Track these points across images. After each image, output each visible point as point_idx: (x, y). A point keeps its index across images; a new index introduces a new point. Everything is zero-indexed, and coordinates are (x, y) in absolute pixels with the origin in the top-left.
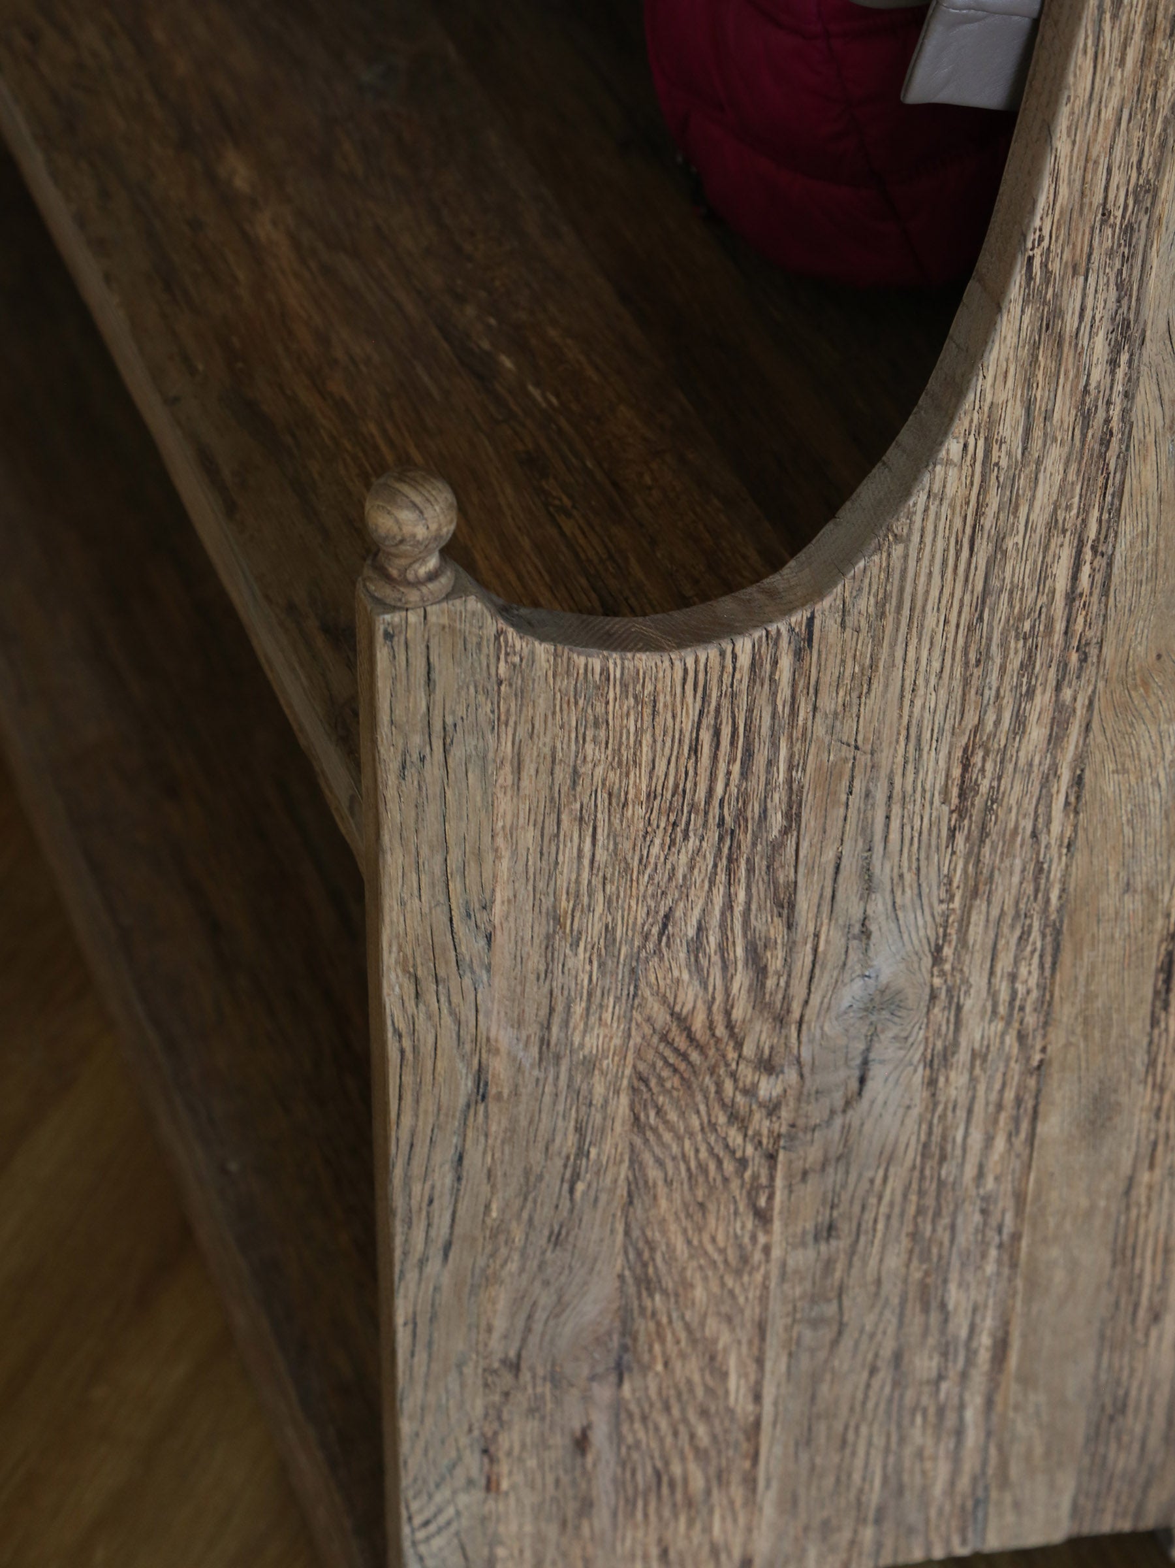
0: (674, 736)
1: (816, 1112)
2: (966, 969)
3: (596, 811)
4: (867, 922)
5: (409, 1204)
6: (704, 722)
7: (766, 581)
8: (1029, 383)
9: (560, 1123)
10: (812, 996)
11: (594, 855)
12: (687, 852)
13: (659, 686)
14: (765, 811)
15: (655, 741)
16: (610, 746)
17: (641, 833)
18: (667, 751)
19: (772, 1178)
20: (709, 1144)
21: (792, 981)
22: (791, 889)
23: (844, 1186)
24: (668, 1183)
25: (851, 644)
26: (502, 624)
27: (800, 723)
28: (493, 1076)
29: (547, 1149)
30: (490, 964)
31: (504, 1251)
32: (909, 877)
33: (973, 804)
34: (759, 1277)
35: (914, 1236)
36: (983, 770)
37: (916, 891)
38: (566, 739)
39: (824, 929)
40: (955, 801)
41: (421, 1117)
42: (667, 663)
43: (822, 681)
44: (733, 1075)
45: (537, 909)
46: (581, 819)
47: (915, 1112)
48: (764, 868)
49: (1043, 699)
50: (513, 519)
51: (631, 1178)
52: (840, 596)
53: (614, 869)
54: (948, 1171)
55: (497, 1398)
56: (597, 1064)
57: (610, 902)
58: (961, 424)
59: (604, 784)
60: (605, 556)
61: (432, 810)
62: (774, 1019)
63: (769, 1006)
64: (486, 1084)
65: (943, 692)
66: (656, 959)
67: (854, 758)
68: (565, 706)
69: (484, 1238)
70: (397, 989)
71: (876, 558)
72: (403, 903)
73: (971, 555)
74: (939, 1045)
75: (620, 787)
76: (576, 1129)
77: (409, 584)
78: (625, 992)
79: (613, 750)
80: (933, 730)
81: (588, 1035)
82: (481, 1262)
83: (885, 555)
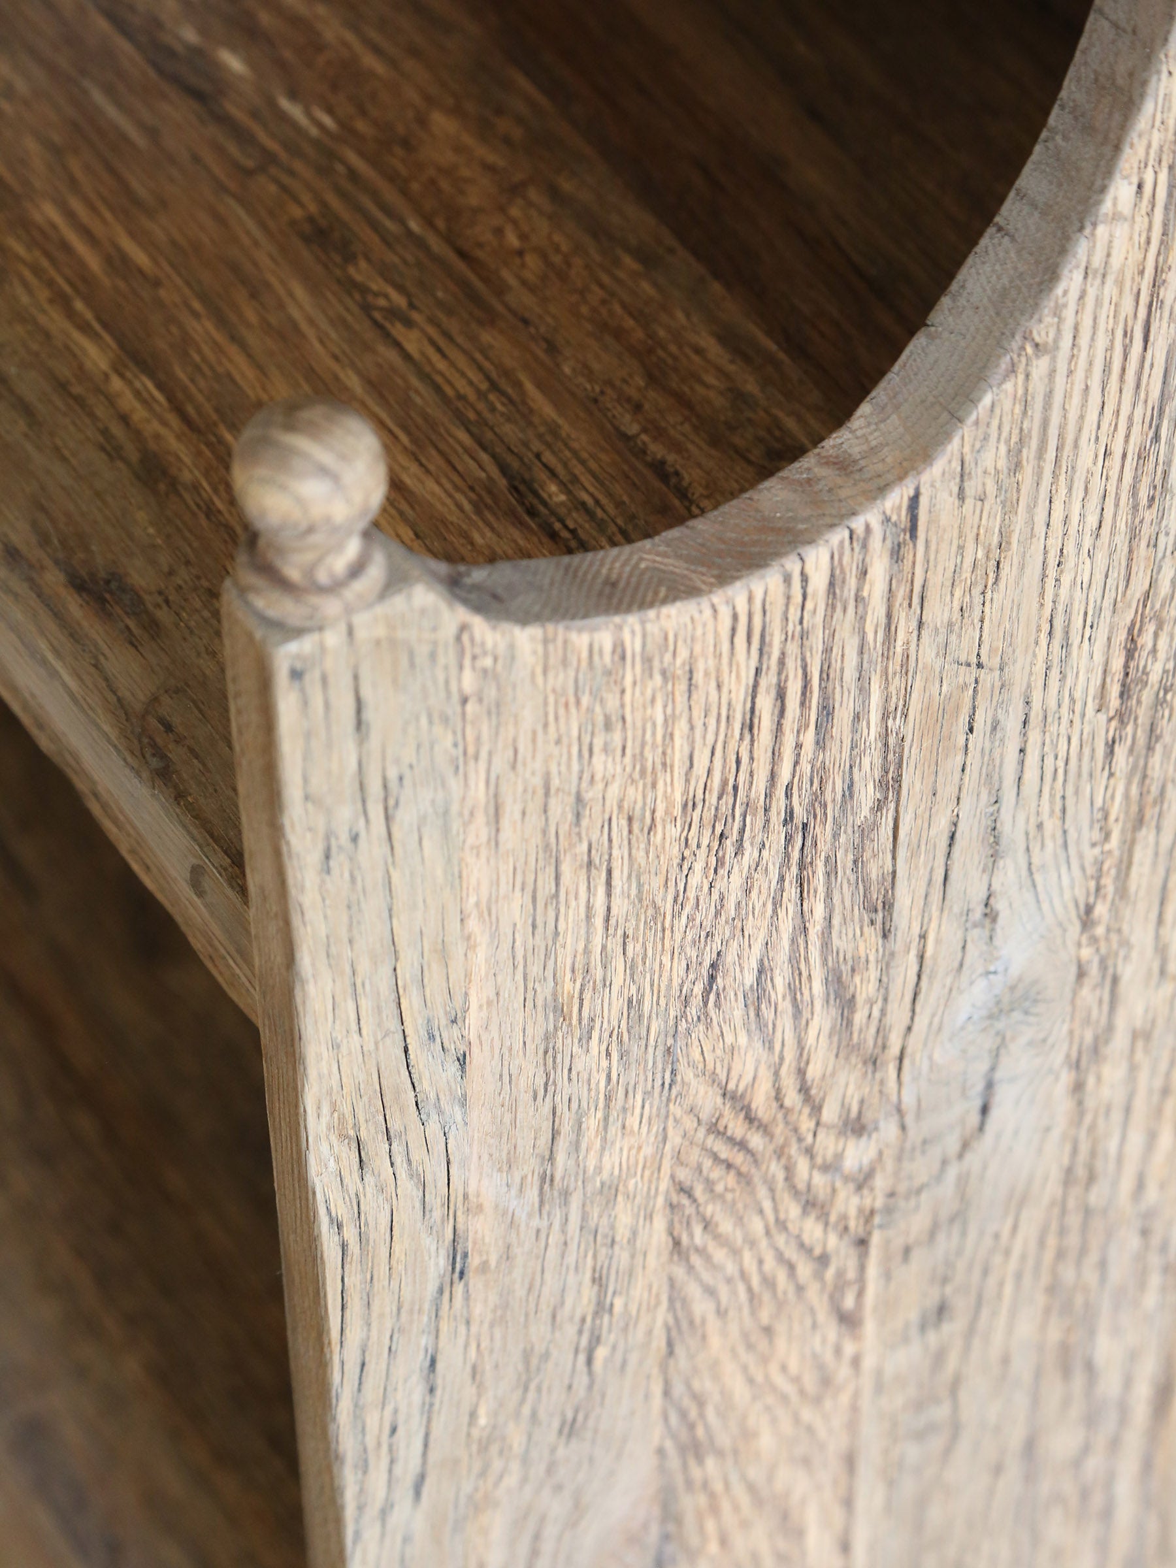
0: (719, 715)
1: (921, 1168)
2: (1125, 928)
3: (610, 848)
4: (992, 901)
5: (363, 1443)
6: (763, 682)
9: (572, 1279)
10: (917, 1019)
11: (609, 909)
12: (741, 871)
13: (698, 649)
14: (851, 786)
15: (692, 728)
16: (628, 751)
17: (676, 861)
18: (710, 738)
19: (862, 1268)
20: (777, 1250)
21: (889, 1008)
22: (888, 884)
23: (959, 1252)
24: (721, 1313)
25: (972, 520)
26: (462, 614)
27: (899, 650)
28: (475, 1243)
29: (554, 1317)
30: (465, 1096)
31: (497, 1465)
32: (1051, 825)
33: (1139, 702)
34: (845, 1399)
35: (1052, 1290)
36: (1154, 650)
37: (1060, 841)
38: (565, 757)
39: (934, 925)
40: (1114, 702)
41: (374, 1326)
42: (708, 612)
43: (930, 584)
44: (809, 1152)
45: (529, 1004)
46: (590, 863)
47: (1056, 1133)
48: (850, 864)
50: (321, 342)
51: (671, 1321)
52: (957, 456)
53: (638, 920)
54: (1096, 1197)
56: (621, 1188)
57: (633, 967)
58: (1134, 154)
59: (620, 807)
60: (484, 386)
61: (373, 907)
62: (865, 1063)
63: (856, 1048)
64: (465, 1255)
65: (1101, 557)
66: (701, 1027)
67: (977, 682)
68: (562, 711)
69: (470, 1456)
70: (332, 1164)
71: (1008, 386)
72: (335, 1046)
73: (1145, 349)
74: (1089, 1037)
75: (645, 804)
76: (594, 1280)
77: (322, 590)
78: (658, 1083)
79: (634, 756)
80: (1086, 613)
81: (607, 1153)
82: (467, 1487)
83: (1021, 377)
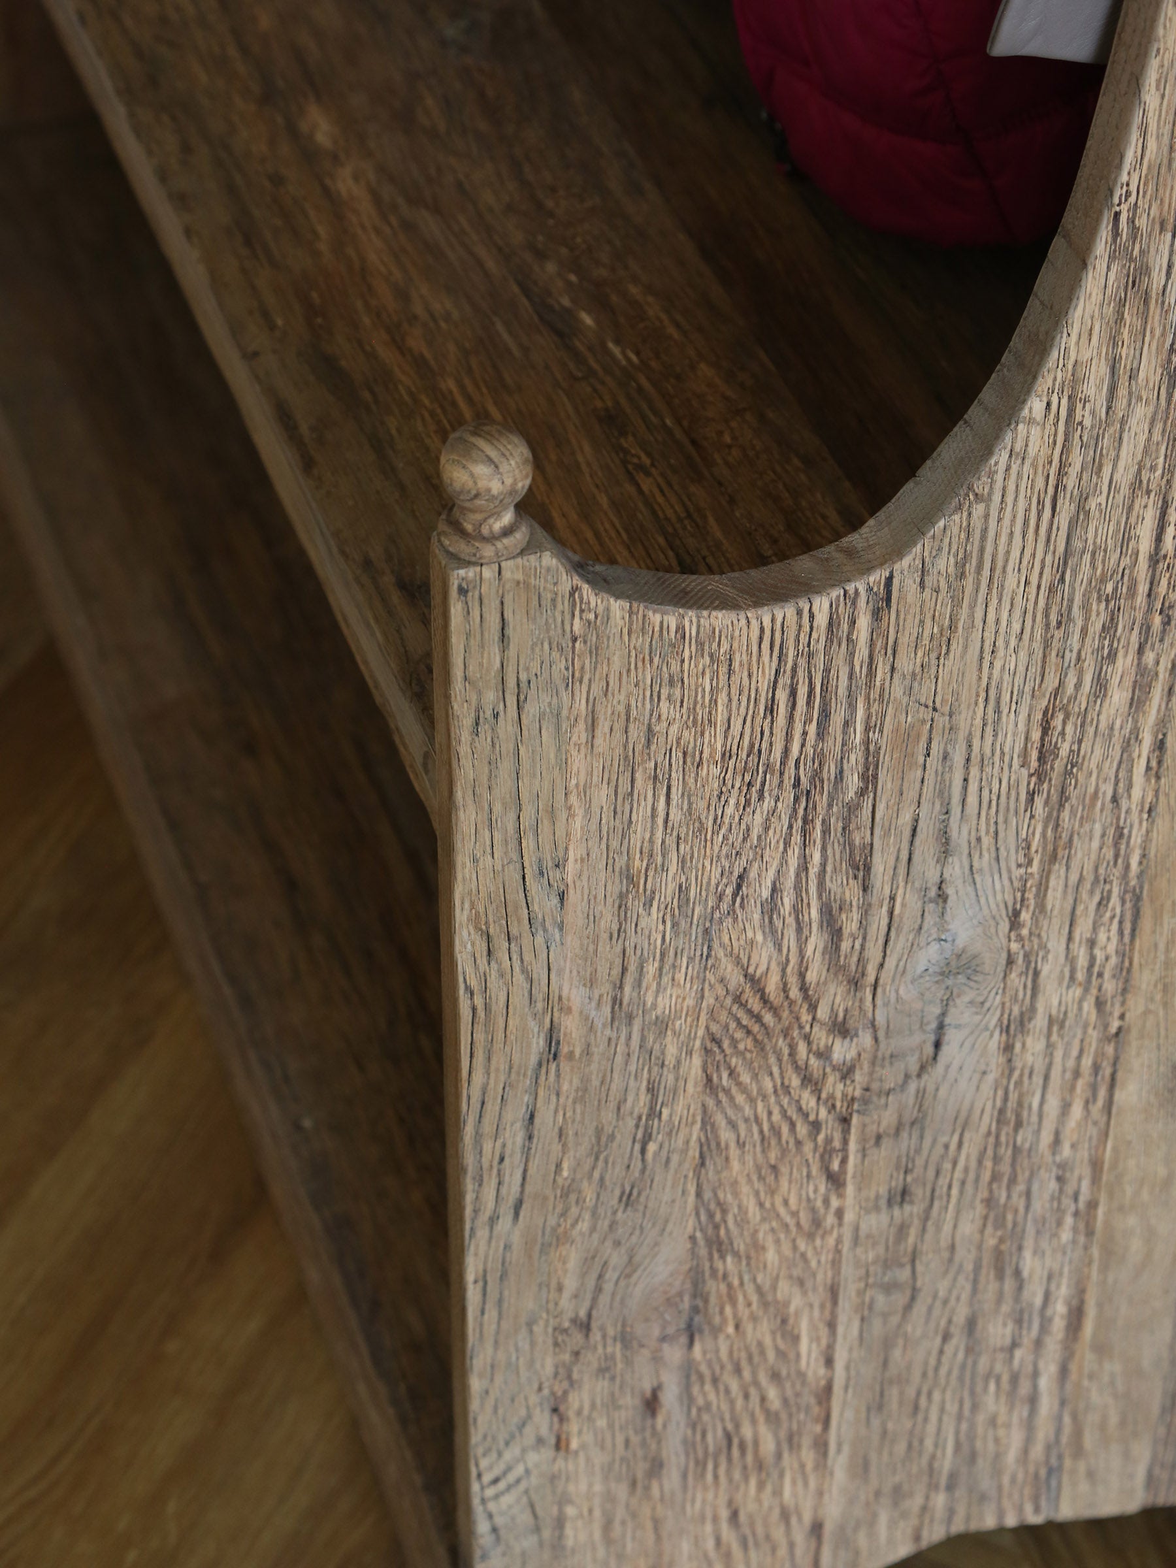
0: (749, 696)
1: (890, 1076)
2: (1044, 935)
3: (670, 770)
4: (944, 886)
5: (480, 1162)
6: (781, 682)
7: (845, 540)
8: (1114, 341)
9: (632, 1083)
10: (887, 959)
11: (668, 814)
12: (762, 813)
13: (735, 645)
14: (841, 772)
15: (730, 700)
16: (685, 704)
17: (716, 793)
18: (743, 710)
19: (845, 1142)
20: (782, 1106)
21: (867, 944)
22: (867, 851)
23: (918, 1151)
24: (741, 1145)
25: (930, 604)
26: (577, 581)
27: (878, 684)
28: (565, 1035)
29: (619, 1109)
30: (562, 922)
31: (574, 1211)
32: (987, 841)
33: (1052, 768)
34: (831, 1241)
35: (989, 1202)
36: (1063, 733)
37: (994, 855)
38: (641, 696)
39: (900, 892)
40: (1034, 764)
41: (492, 1075)
42: (743, 622)
43: (900, 641)
44: (807, 1038)
45: (610, 868)
46: (656, 777)
47: (991, 1078)
48: (840, 829)
49: (1125, 662)
50: (591, 476)
51: (703, 1139)
52: (919, 556)
53: (688, 828)
54: (1024, 1137)
55: (567, 1357)
56: (670, 1024)
57: (683, 862)
58: (1044, 383)
59: (678, 743)
60: (683, 515)
61: (506, 767)
62: (849, 982)
63: (844, 968)
64: (558, 1043)
65: (1023, 654)
66: (730, 920)
67: (932, 720)
68: (640, 664)
69: (555, 1197)
70: (469, 946)
71: (956, 517)
72: (475, 860)
73: (1053, 516)
74: (1016, 1010)
75: (695, 745)
76: (648, 1090)
77: (484, 539)
78: (698, 953)
79: (689, 709)
80: (1012, 692)
81: (661, 996)
82: (552, 1221)
83: (965, 514)
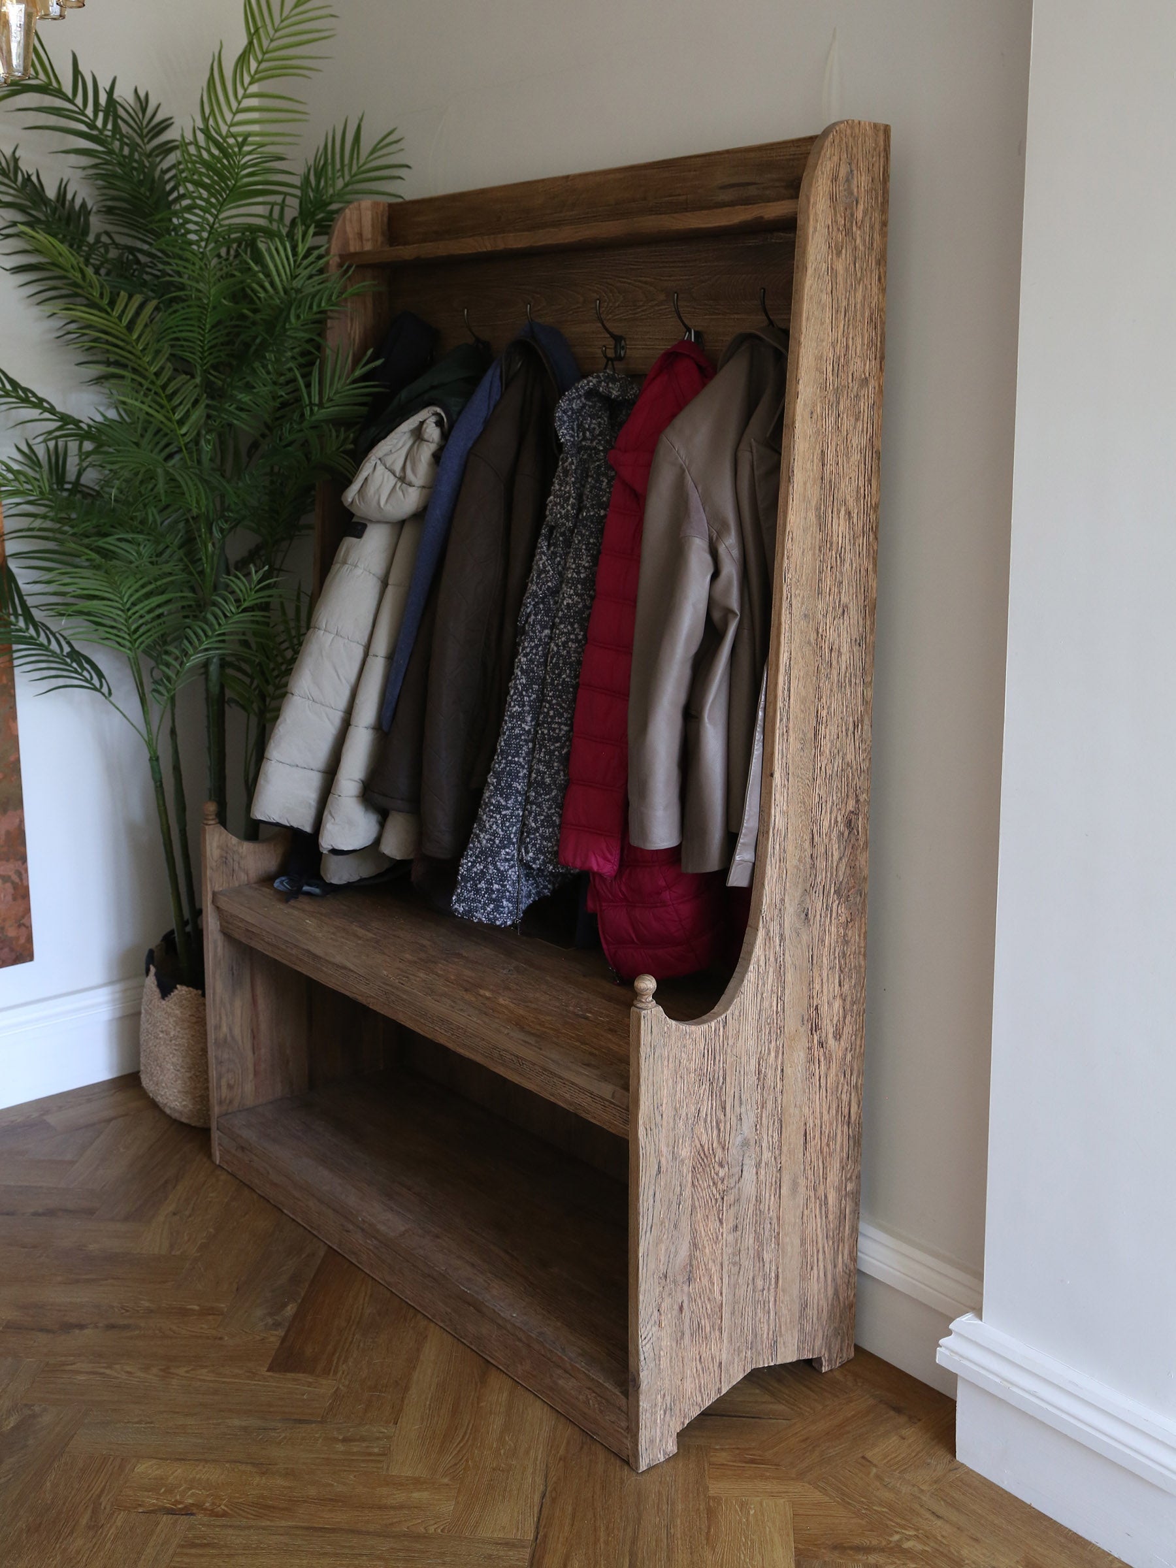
0: (699, 1051)
1: (732, 1182)
2: (762, 1133)
3: (684, 1075)
4: (741, 1115)
5: (643, 1210)
6: (706, 1048)
8: (765, 950)
9: (676, 1182)
10: (730, 1140)
11: (684, 1089)
12: (703, 1089)
13: (697, 1036)
14: (719, 1076)
15: (696, 1053)
16: (687, 1054)
17: (693, 1082)
18: (698, 1056)
19: (723, 1207)
20: (709, 1193)
21: (726, 1135)
22: (725, 1103)
23: (739, 1211)
24: (700, 1207)
25: (734, 1025)
27: (725, 1049)
28: (662, 1164)
29: (674, 1192)
30: (662, 1125)
31: (664, 1231)
32: (749, 1100)
33: (761, 1077)
34: (721, 1245)
35: (755, 1231)
36: (763, 1066)
37: (751, 1105)
38: (678, 1051)
39: (732, 1117)
40: (757, 1076)
41: (647, 1178)
42: (697, 1028)
43: (729, 1036)
44: (714, 1168)
45: (672, 1107)
46: (681, 1077)
47: (754, 1184)
48: (719, 1095)
49: (773, 1043)
51: (692, 1205)
52: (731, 1010)
53: (688, 1094)
54: (762, 1207)
55: (661, 1288)
56: (684, 1162)
57: (687, 1105)
58: (752, 962)
59: (686, 1066)
61: (651, 1073)
62: (722, 1148)
63: (721, 1143)
64: (661, 1167)
65: (753, 1040)
66: (697, 1125)
67: (736, 1060)
68: (678, 1041)
69: (659, 1225)
70: (642, 1134)
71: (738, 998)
72: (644, 1102)
73: (757, 999)
74: (758, 1160)
75: (689, 1067)
76: (680, 1185)
77: (647, 1004)
78: (690, 1137)
80: (752, 1052)
81: (683, 1151)
82: (659, 1234)
